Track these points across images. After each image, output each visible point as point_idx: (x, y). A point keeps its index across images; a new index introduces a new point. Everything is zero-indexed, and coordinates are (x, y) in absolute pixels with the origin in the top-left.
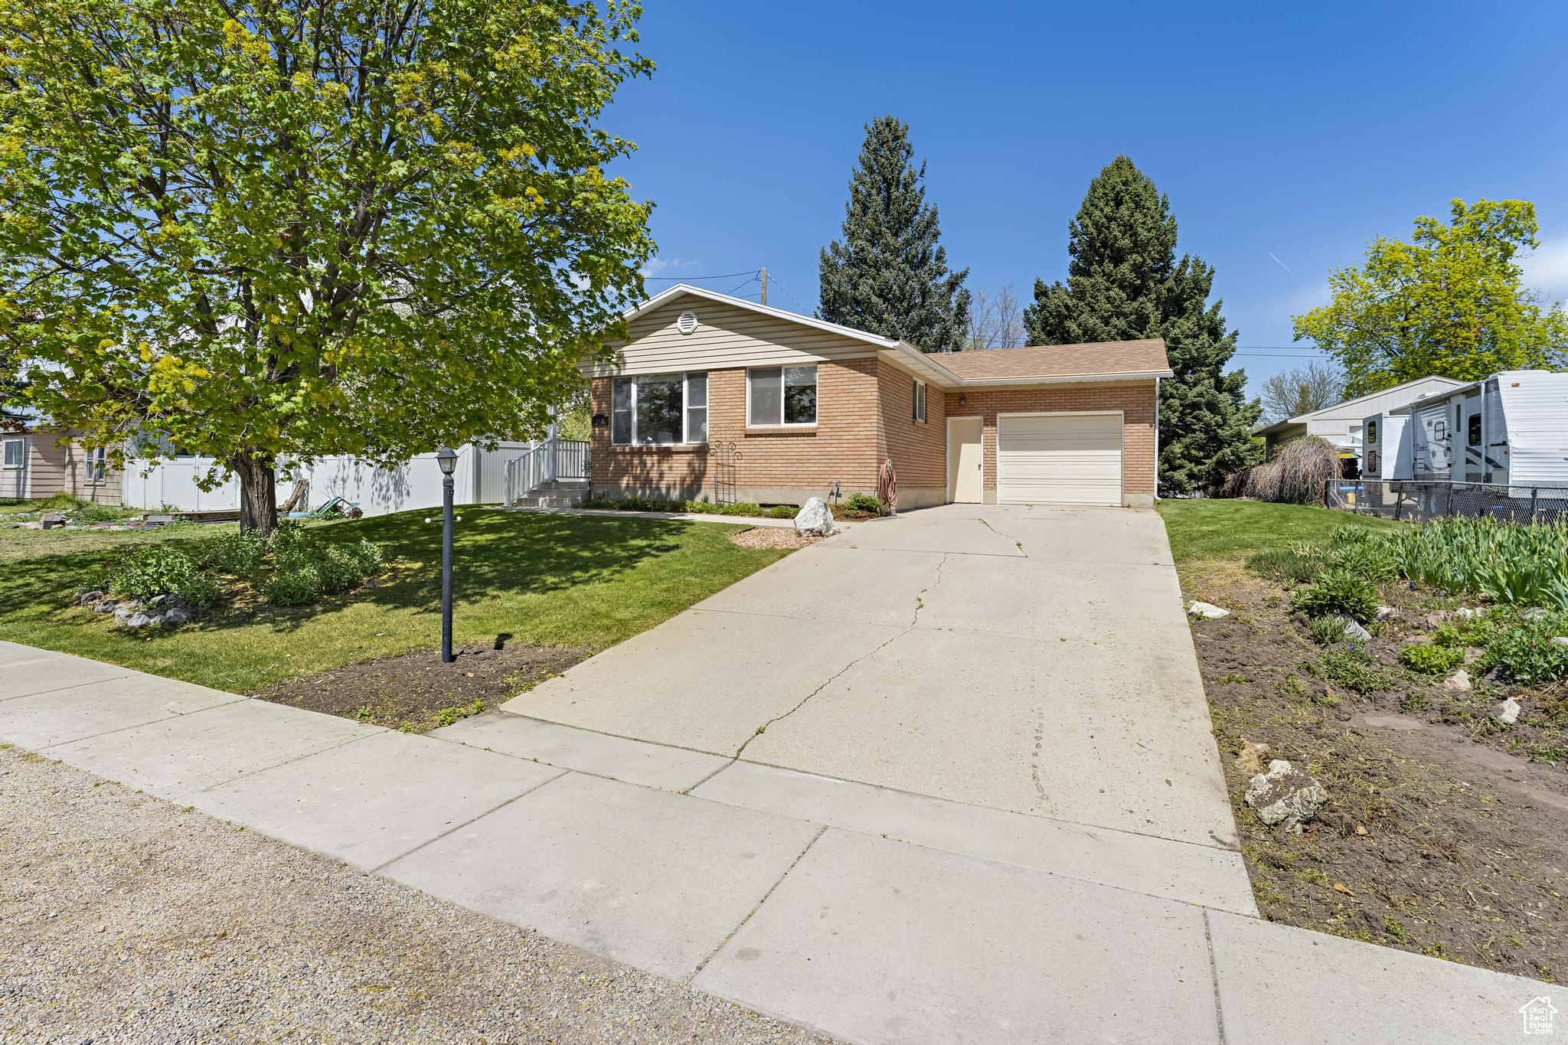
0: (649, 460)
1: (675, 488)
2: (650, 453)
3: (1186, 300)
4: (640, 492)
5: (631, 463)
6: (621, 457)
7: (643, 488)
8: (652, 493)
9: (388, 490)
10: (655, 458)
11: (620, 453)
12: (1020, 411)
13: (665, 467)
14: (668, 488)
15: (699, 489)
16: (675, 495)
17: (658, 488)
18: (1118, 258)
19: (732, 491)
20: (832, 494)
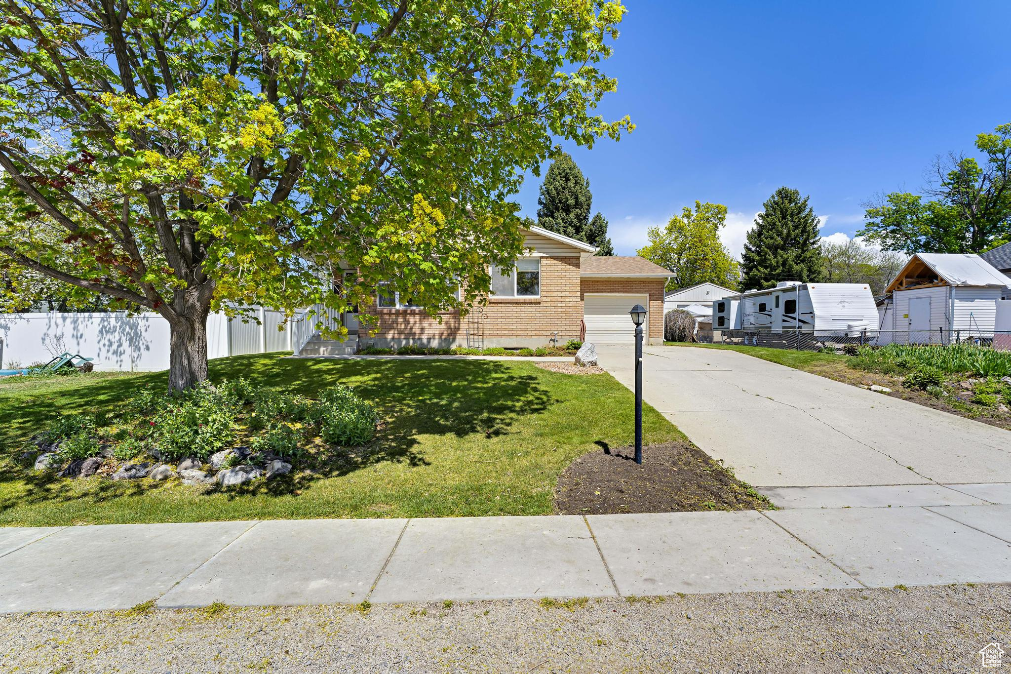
0: (412, 319)
1: (434, 339)
2: (413, 313)
3: (597, 236)
4: (404, 342)
5: (396, 321)
6: (387, 317)
7: (407, 338)
8: (414, 343)
9: (120, 345)
10: (417, 317)
11: (386, 314)
12: (597, 292)
13: (425, 324)
14: (429, 340)
15: (454, 340)
16: (435, 344)
17: (420, 339)
18: (567, 210)
19: (481, 340)
20: (551, 340)
